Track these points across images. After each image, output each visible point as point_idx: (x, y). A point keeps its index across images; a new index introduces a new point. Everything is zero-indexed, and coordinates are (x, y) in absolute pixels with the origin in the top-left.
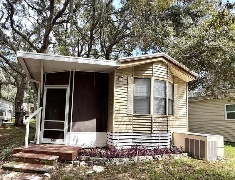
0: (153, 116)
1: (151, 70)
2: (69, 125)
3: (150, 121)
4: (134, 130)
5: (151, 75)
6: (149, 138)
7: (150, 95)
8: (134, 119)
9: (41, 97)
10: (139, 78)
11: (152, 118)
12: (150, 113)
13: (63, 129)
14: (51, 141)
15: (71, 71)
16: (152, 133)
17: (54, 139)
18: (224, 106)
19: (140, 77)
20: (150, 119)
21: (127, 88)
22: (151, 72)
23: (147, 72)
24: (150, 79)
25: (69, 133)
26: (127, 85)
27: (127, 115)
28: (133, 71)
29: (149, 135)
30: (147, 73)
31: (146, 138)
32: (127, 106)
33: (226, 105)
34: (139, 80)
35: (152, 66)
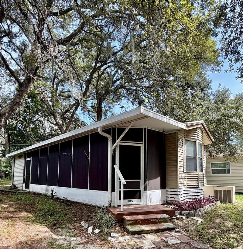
0: (199, 173)
1: (196, 134)
2: (145, 184)
3: (197, 178)
4: (187, 186)
5: (196, 138)
6: (197, 191)
7: (196, 155)
8: (187, 176)
9: (112, 154)
10: (189, 141)
11: (198, 174)
12: (196, 171)
13: (140, 189)
14: (128, 202)
15: (144, 129)
16: (198, 187)
17: (131, 200)
18: (210, 164)
19: (189, 139)
20: (197, 175)
21: (183, 148)
22: (196, 136)
23: (194, 135)
24: (196, 142)
25: (145, 192)
26: (183, 146)
27: (184, 172)
28: (185, 133)
29: (197, 189)
30: (194, 137)
31: (195, 192)
32: (183, 164)
33: (212, 164)
34: (189, 142)
35: (197, 131)
